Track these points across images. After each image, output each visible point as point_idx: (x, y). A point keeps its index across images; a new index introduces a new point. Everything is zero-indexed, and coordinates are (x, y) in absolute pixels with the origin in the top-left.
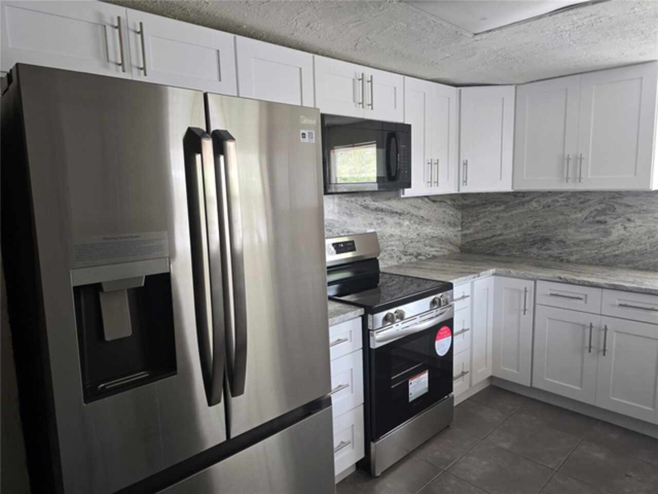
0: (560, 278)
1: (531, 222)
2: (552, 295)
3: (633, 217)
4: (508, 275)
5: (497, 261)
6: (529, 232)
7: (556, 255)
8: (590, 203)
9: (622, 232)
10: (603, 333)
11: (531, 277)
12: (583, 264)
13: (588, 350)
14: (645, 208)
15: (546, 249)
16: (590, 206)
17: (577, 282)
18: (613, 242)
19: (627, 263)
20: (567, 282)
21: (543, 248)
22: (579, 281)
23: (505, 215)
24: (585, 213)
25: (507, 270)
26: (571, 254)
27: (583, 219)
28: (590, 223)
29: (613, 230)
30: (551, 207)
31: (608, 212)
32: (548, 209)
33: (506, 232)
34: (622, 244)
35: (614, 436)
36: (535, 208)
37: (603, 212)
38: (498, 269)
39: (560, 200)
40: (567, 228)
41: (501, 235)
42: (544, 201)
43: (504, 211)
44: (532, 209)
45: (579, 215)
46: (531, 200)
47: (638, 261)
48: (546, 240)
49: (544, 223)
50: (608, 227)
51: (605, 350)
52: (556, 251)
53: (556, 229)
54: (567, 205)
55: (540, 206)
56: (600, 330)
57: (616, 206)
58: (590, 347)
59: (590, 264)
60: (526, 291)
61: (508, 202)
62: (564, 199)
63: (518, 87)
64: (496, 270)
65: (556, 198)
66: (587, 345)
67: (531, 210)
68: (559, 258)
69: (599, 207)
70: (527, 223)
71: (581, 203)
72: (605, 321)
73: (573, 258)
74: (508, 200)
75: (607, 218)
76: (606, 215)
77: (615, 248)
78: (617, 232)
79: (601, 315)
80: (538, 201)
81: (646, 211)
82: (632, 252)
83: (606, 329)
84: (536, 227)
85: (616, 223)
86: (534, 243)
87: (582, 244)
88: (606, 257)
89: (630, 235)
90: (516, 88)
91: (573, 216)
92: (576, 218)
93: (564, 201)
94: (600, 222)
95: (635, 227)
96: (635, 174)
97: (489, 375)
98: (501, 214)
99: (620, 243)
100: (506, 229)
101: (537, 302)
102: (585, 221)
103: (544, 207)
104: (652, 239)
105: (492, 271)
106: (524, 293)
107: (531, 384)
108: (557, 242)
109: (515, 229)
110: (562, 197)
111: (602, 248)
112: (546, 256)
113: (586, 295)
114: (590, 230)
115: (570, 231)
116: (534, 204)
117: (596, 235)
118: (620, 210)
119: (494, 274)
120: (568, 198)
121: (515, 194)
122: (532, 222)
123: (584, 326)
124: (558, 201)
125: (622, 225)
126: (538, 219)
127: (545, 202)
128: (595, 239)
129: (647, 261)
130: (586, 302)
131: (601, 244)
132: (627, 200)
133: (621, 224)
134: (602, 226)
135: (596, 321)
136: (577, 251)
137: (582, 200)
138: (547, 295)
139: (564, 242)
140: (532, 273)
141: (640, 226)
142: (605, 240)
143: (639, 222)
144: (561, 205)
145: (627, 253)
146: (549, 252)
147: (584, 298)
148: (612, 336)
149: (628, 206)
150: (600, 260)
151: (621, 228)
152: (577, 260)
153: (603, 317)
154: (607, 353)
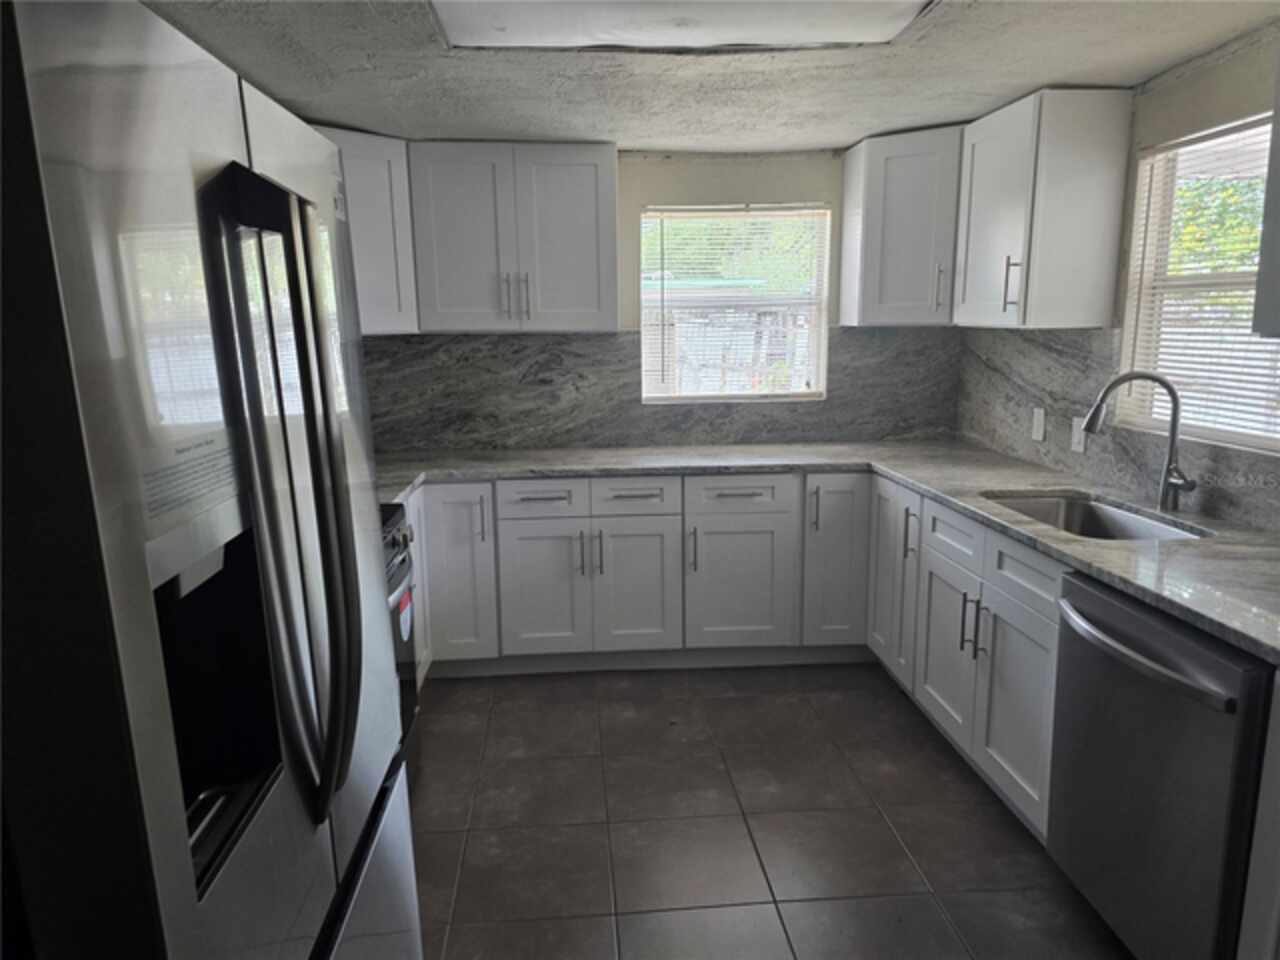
0: (532, 471)
1: (439, 387)
2: (523, 500)
3: (585, 371)
4: (450, 480)
6: (438, 405)
7: (486, 439)
8: (528, 352)
9: (574, 394)
10: (597, 542)
11: (487, 477)
12: (527, 448)
13: (580, 572)
14: (599, 357)
15: (468, 432)
16: (529, 356)
17: (556, 474)
18: (563, 410)
19: (585, 439)
20: (543, 476)
21: (465, 429)
22: (560, 472)
23: (391, 376)
24: (523, 368)
25: (446, 471)
26: (508, 435)
27: (520, 377)
28: (531, 383)
29: (562, 393)
30: (471, 361)
31: (553, 366)
32: (466, 364)
33: (397, 408)
34: (576, 413)
35: (624, 684)
36: (444, 362)
37: (545, 366)
38: (430, 473)
39: (483, 347)
40: (498, 394)
41: (387, 414)
42: (459, 350)
43: (389, 369)
44: (439, 363)
45: (514, 372)
46: (435, 350)
47: (596, 436)
48: (467, 416)
49: (462, 387)
50: (555, 388)
51: (601, 567)
52: (485, 433)
53: (481, 396)
54: (494, 357)
55: (451, 358)
56: (592, 538)
57: (563, 356)
58: (583, 567)
59: (536, 447)
60: (481, 502)
61: (396, 353)
62: (489, 346)
63: (412, 145)
64: (427, 476)
65: (477, 345)
66: (578, 563)
67: (437, 368)
68: (490, 444)
69: (541, 358)
70: (433, 390)
71: (516, 352)
72: (597, 525)
73: (511, 442)
74: (395, 349)
75: (552, 375)
76: (550, 370)
78: (568, 396)
79: (591, 517)
80: (448, 351)
81: (600, 363)
82: (589, 423)
83: (600, 536)
84: (448, 395)
85: (566, 382)
86: (447, 425)
87: (522, 417)
88: (556, 434)
89: (585, 399)
90: (407, 146)
91: (505, 374)
92: (511, 378)
93: (489, 350)
94: (544, 382)
95: (589, 387)
96: (599, 308)
97: (431, 659)
98: (386, 376)
99: (572, 412)
100: (395, 402)
101: (501, 515)
102: (524, 381)
103: (458, 361)
104: (610, 403)
105: (422, 477)
106: (478, 507)
107: (500, 650)
108: (485, 418)
109: (412, 402)
110: (487, 344)
111: (551, 422)
112: (471, 443)
113: (569, 492)
114: (532, 394)
115: (504, 398)
116: (442, 356)
117: (540, 402)
118: (568, 362)
119: (425, 482)
120: (496, 345)
122: (441, 386)
123: (570, 539)
124: (480, 350)
125: (573, 385)
126: (452, 381)
127: (460, 352)
128: (539, 409)
129: (607, 434)
130: (570, 503)
131: (548, 415)
132: (575, 347)
134: (547, 388)
135: (589, 528)
136: (515, 429)
137: (516, 347)
138: (517, 502)
139: (496, 417)
140: (490, 469)
141: (595, 384)
142: (552, 409)
143: (593, 379)
144: (485, 357)
145: (583, 425)
146: (475, 435)
147: (568, 497)
148: (609, 545)
149: (578, 356)
150: (550, 440)
151: (572, 388)
152: (517, 443)
153: (595, 520)
154: (605, 569)
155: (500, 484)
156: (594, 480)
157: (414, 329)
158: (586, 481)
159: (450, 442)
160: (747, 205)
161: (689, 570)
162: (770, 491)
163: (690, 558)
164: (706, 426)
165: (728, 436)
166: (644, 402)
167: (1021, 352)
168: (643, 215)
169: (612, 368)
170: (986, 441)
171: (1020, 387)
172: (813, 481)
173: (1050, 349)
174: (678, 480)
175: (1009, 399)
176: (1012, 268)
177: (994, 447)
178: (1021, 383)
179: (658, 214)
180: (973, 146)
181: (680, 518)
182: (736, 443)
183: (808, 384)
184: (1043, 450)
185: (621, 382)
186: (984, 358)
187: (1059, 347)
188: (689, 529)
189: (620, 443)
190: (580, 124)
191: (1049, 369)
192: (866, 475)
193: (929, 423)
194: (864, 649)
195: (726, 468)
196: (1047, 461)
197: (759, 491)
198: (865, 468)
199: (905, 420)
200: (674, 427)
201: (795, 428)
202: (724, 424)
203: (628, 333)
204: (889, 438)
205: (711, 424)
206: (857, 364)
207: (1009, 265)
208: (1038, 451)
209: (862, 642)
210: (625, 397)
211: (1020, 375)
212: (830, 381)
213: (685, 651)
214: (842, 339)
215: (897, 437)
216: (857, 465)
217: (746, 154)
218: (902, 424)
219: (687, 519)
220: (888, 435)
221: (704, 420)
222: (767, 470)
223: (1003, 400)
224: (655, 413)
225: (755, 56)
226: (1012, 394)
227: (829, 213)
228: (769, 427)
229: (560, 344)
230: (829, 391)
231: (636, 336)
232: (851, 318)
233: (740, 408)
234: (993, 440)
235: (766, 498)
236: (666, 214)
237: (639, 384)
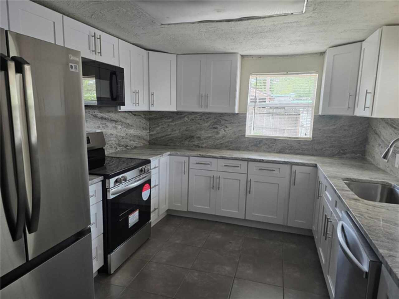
0: (200, 155)
1: (185, 128)
2: (197, 163)
3: (228, 125)
4: (176, 155)
5: (169, 148)
6: (184, 133)
7: (196, 144)
8: (211, 118)
9: (224, 132)
10: (218, 180)
11: (187, 155)
12: (208, 148)
13: (212, 188)
14: (232, 121)
15: (192, 142)
16: (211, 120)
18: (220, 137)
20: (203, 156)
22: (208, 156)
23: (172, 124)
24: (209, 123)
26: (203, 143)
27: (208, 126)
28: (211, 128)
29: (220, 132)
30: (194, 120)
31: (218, 123)
32: (193, 121)
33: (173, 133)
34: (224, 138)
35: (223, 227)
36: (187, 120)
37: (216, 123)
38: (172, 152)
39: (198, 117)
40: (201, 131)
41: (170, 134)
43: (172, 122)
44: (185, 121)
45: (206, 124)
46: (184, 116)
47: (230, 146)
48: (192, 137)
49: (191, 128)
50: (218, 130)
51: (219, 188)
52: (196, 143)
53: (196, 131)
54: (201, 120)
55: (189, 119)
56: (216, 178)
57: (221, 120)
58: (213, 187)
59: (211, 148)
60: (185, 163)
61: (174, 117)
62: (200, 116)
63: (178, 56)
64: (170, 153)
65: (196, 116)
67: (185, 122)
68: (198, 146)
69: (214, 121)
71: (207, 118)
72: (219, 174)
74: (174, 116)
75: (218, 126)
76: (217, 124)
77: (221, 140)
78: (222, 132)
79: (217, 171)
80: (188, 117)
81: (233, 123)
82: (228, 142)
83: (219, 178)
84: (187, 130)
85: (222, 128)
86: (186, 139)
87: (207, 138)
88: (217, 145)
89: (227, 134)
90: (177, 56)
91: (203, 125)
92: (205, 126)
94: (215, 128)
95: (228, 130)
96: (229, 105)
97: (167, 209)
98: (171, 124)
99: (223, 138)
100: (173, 131)
101: (190, 168)
102: (209, 127)
103: (191, 120)
104: (235, 136)
105: (169, 153)
107: (188, 209)
108: (197, 138)
109: (177, 132)
110: (199, 115)
111: (216, 140)
112: (192, 145)
113: (211, 162)
114: (211, 132)
115: (202, 132)
116: (186, 118)
117: (214, 134)
118: (223, 122)
119: (170, 155)
121: (177, 113)
123: (210, 177)
124: (197, 118)
126: (188, 126)
127: (191, 118)
128: (213, 136)
129: (233, 146)
130: (211, 166)
131: (215, 138)
132: (226, 118)
133: (223, 129)
134: (216, 130)
135: (216, 174)
136: (205, 142)
137: (207, 117)
138: (194, 164)
139: (200, 138)
140: (188, 153)
141: (230, 130)
142: (217, 136)
143: (230, 128)
144: (198, 119)
145: (226, 143)
146: (193, 143)
147: (210, 164)
148: (222, 181)
149: (226, 120)
150: (215, 146)
151: (223, 131)
152: (206, 146)
153: (218, 172)
155: (191, 158)
156: (219, 160)
158: (216, 159)
159: (186, 144)
160: (287, 73)
161: (248, 193)
162: (278, 169)
163: (248, 190)
164: (267, 146)
165: (274, 150)
166: (246, 136)
167: (384, 128)
168: (250, 76)
169: (237, 125)
170: (372, 160)
171: (383, 141)
172: (295, 167)
173: (392, 127)
174: (246, 162)
175: (379, 145)
176: (368, 94)
177: (374, 163)
178: (383, 139)
179: (256, 76)
180: (364, 49)
181: (246, 175)
182: (277, 153)
183: (306, 134)
184: (387, 166)
185: (239, 129)
186: (374, 129)
187: (395, 126)
188: (249, 180)
189: (238, 149)
191: (391, 134)
192: (315, 168)
193: (353, 152)
194: (311, 231)
195: (263, 160)
196: (388, 170)
197: (274, 169)
198: (315, 165)
199: (343, 150)
200: (256, 145)
201: (299, 149)
202: (273, 146)
203: (242, 114)
204: (336, 156)
205: (268, 145)
206: (325, 128)
207: (367, 93)
208: (386, 166)
209: (311, 229)
210: (240, 135)
211: (383, 136)
212: (313, 134)
213: (245, 220)
214: (319, 120)
215: (339, 156)
216: (312, 164)
217: (287, 55)
218: (341, 152)
219: (248, 175)
220: (336, 155)
221: (266, 144)
222: (277, 162)
223: (378, 145)
224: (250, 140)
226: (380, 143)
227: (317, 75)
228: (290, 148)
229: (220, 116)
230: (313, 137)
231: (245, 115)
232: (320, 113)
233: (279, 141)
234: (374, 161)
235: (276, 172)
236: (258, 76)
237: (245, 130)
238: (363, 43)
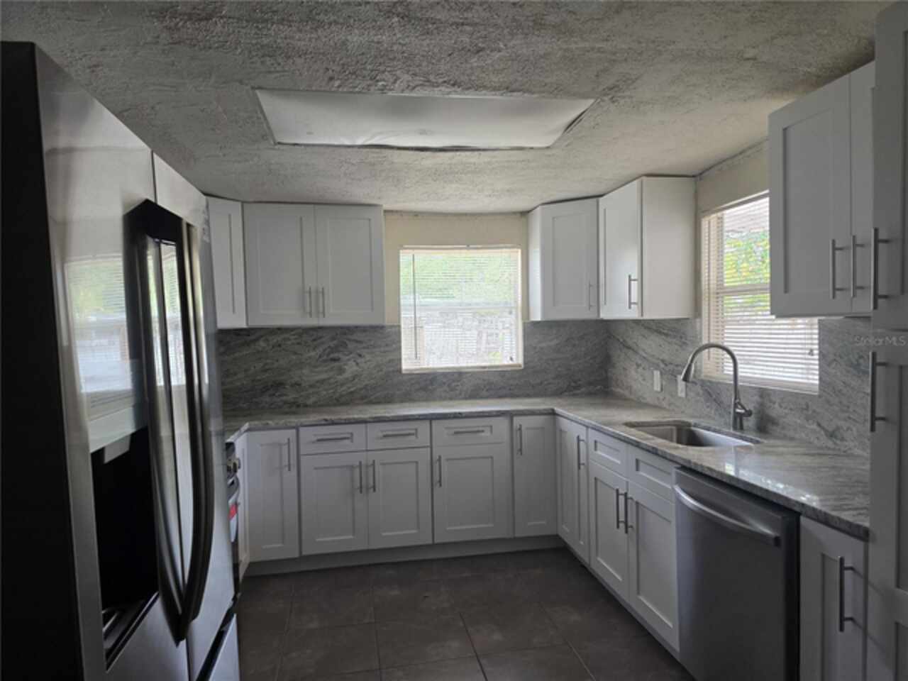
0: (326, 420)
1: (259, 365)
2: (319, 440)
3: (364, 352)
4: (266, 428)
6: (259, 378)
7: (292, 400)
8: (323, 340)
9: (355, 368)
10: (371, 469)
11: (294, 425)
13: (359, 491)
14: (372, 343)
15: (280, 396)
16: (323, 343)
17: (343, 421)
18: (347, 379)
19: (362, 398)
20: (333, 423)
21: (277, 394)
22: (345, 420)
24: (319, 351)
25: (264, 422)
26: (308, 397)
27: (317, 357)
28: (325, 361)
29: (346, 367)
30: (283, 347)
31: (341, 349)
32: (279, 349)
34: (356, 380)
36: (264, 348)
37: (335, 349)
38: (253, 423)
39: (292, 337)
40: (301, 369)
42: (275, 339)
44: (260, 349)
45: (312, 354)
46: (257, 340)
47: (371, 396)
48: (280, 385)
49: (276, 365)
50: (342, 364)
51: (374, 486)
52: (291, 396)
53: (289, 371)
54: (298, 344)
55: (268, 345)
56: (367, 466)
57: (347, 342)
58: (361, 487)
60: (289, 443)
61: (229, 342)
62: (296, 337)
64: (250, 425)
65: (286, 336)
66: (358, 485)
67: (258, 352)
68: (294, 403)
69: (332, 344)
72: (371, 456)
73: (310, 402)
75: (340, 355)
76: (339, 351)
77: (349, 385)
78: (351, 368)
79: (367, 451)
80: (267, 340)
81: (374, 347)
82: (365, 387)
83: (373, 465)
84: (266, 371)
85: (349, 360)
86: (265, 389)
87: (318, 384)
88: (342, 396)
89: (363, 371)
90: (242, 206)
91: (307, 355)
92: (310, 357)
93: (296, 339)
94: (334, 360)
95: (365, 363)
96: (372, 309)
99: (354, 379)
101: (302, 452)
102: (321, 360)
103: (273, 347)
104: (380, 373)
105: (246, 426)
106: (286, 446)
107: (301, 552)
108: (292, 386)
109: (240, 376)
110: (294, 335)
111: (338, 387)
112: (280, 404)
113: (351, 433)
114: (325, 369)
115: (306, 371)
116: (262, 344)
117: (331, 374)
118: (351, 346)
119: (248, 430)
120: (300, 335)
122: (261, 364)
123: (352, 467)
125: (355, 361)
126: (268, 361)
127: (275, 341)
128: (329, 379)
129: (378, 394)
130: (352, 442)
131: (336, 382)
132: (356, 336)
133: (353, 360)
134: (336, 364)
135: (366, 459)
136: (313, 393)
137: (314, 337)
138: (313, 442)
139: (299, 385)
140: (294, 420)
141: (369, 361)
142: (340, 378)
143: (368, 357)
144: (293, 344)
145: (361, 389)
146: (284, 398)
147: (350, 437)
148: (379, 469)
149: (357, 341)
150: (337, 400)
151: (354, 364)
152: (315, 402)
153: (370, 453)
154: (377, 489)
155: (302, 430)
156: (369, 425)
157: (243, 325)
158: (364, 425)
159: (266, 403)
160: (468, 246)
161: (437, 488)
162: (488, 429)
163: (436, 478)
164: (445, 388)
165: (460, 394)
166: (404, 372)
167: (644, 336)
168: (401, 251)
169: (382, 349)
170: (626, 393)
171: (644, 358)
172: (517, 420)
173: (660, 333)
174: (427, 423)
175: (638, 366)
176: (632, 282)
177: (632, 397)
178: (645, 355)
179: (411, 251)
180: (605, 210)
181: (429, 449)
182: (466, 398)
183: (511, 359)
184: (661, 398)
185: (388, 358)
186: (621, 340)
187: (665, 331)
188: (436, 457)
189: (388, 400)
190: (360, 193)
191: (660, 346)
192: (552, 417)
193: (590, 384)
194: (557, 538)
195: (460, 413)
196: (665, 404)
197: (481, 429)
198: (550, 411)
199: (575, 382)
200: (424, 389)
201: (504, 388)
202: (458, 386)
203: (392, 327)
204: (567, 393)
205: (449, 386)
206: (544, 345)
207: (630, 280)
208: (658, 399)
209: (554, 533)
210: (391, 369)
211: (644, 350)
212: (525, 356)
213: (433, 546)
214: (532, 330)
215: (571, 393)
216: (545, 410)
217: (466, 214)
218: (573, 384)
219: (434, 450)
220: (565, 391)
221: (444, 383)
222: (487, 414)
223: (635, 366)
224: (412, 379)
225: (468, 153)
226: (639, 362)
227: (520, 251)
228: (487, 387)
229: (345, 334)
230: (525, 363)
231: (397, 329)
232: (537, 316)
233: (468, 375)
234: (631, 393)
235: (487, 434)
236: (416, 251)
237: (400, 360)
238: (601, 199)
